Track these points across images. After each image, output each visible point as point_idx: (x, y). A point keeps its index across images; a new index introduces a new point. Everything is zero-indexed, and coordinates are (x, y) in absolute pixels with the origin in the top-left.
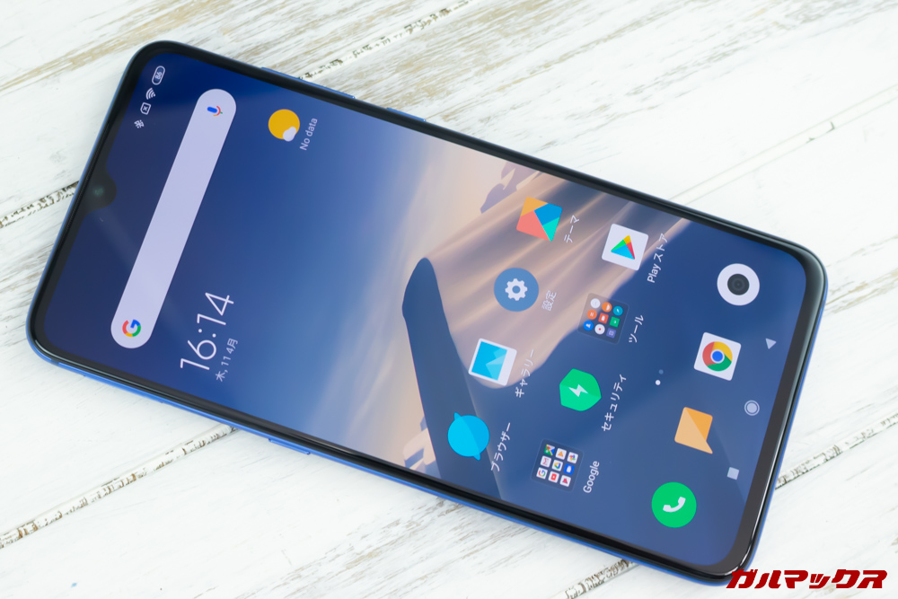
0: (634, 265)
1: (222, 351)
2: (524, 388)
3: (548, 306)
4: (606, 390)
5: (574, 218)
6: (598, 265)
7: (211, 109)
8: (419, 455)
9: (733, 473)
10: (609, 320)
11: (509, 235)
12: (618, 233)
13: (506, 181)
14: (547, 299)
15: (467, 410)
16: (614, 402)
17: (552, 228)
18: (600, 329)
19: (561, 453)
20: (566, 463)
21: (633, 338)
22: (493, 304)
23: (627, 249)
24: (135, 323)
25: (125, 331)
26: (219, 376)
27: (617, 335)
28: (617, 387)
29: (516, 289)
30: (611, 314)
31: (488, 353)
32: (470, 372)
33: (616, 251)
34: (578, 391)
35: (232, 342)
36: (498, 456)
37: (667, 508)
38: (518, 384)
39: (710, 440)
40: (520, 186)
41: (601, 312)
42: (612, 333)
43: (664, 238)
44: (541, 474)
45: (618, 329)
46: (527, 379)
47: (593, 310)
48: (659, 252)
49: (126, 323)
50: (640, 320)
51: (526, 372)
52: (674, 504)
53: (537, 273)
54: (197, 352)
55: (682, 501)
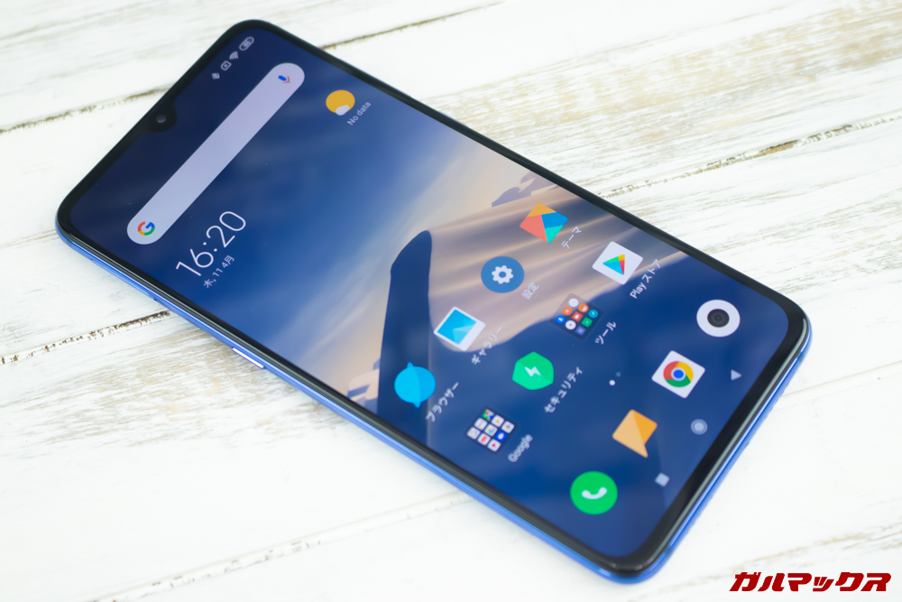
0: (622, 279)
1: (217, 263)
2: (481, 358)
3: (528, 295)
4: (559, 377)
5: (577, 229)
6: (588, 273)
7: (282, 78)
8: (363, 390)
9: (662, 480)
10: (582, 319)
11: (512, 229)
12: (614, 250)
13: (523, 186)
14: (529, 288)
15: (421, 362)
16: (564, 390)
17: (553, 232)
18: (570, 325)
19: (498, 420)
20: (500, 430)
21: (600, 340)
22: (477, 281)
23: (620, 265)
24: (151, 225)
25: (139, 229)
26: (207, 283)
27: (585, 334)
28: (571, 377)
29: (503, 275)
30: (585, 315)
31: (458, 320)
32: (436, 332)
33: (607, 264)
34: (532, 372)
35: (229, 259)
36: (437, 408)
37: (586, 494)
38: (477, 353)
39: (648, 445)
40: (534, 193)
41: (577, 310)
42: (581, 331)
43: (657, 263)
44: (473, 433)
45: (588, 329)
46: (487, 350)
47: (569, 307)
48: (649, 274)
49: (144, 223)
50: (612, 326)
51: (489, 344)
52: (594, 491)
53: (527, 266)
54: (196, 260)
55: (603, 492)
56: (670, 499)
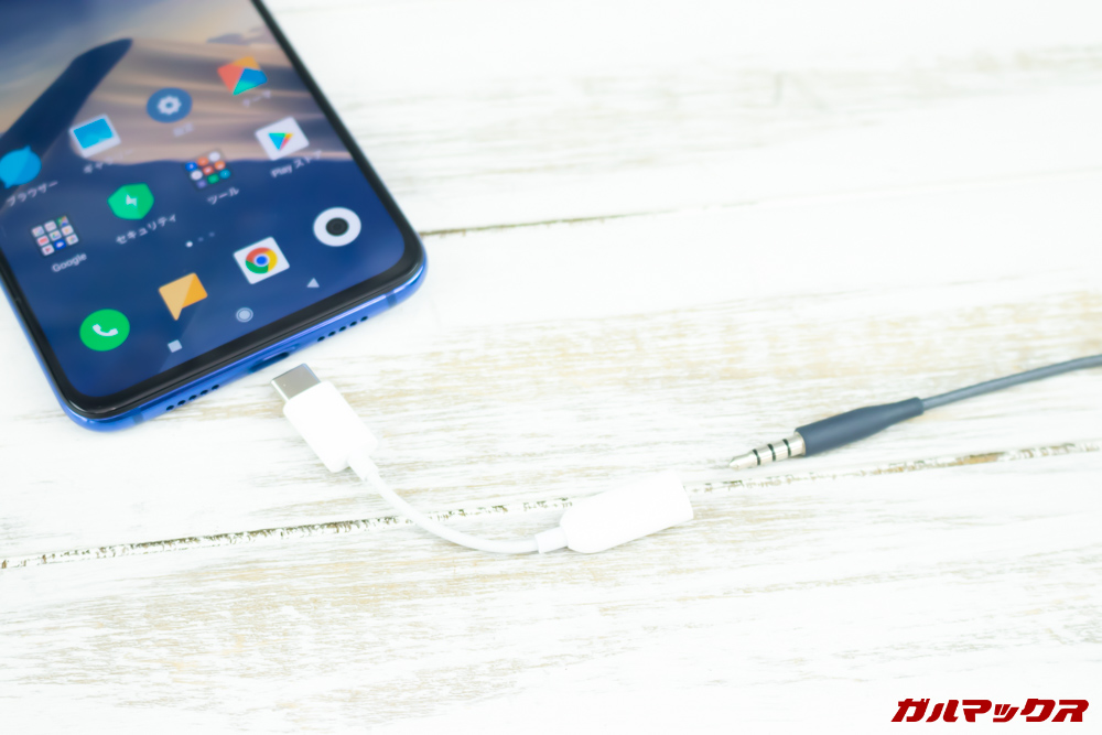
2: (95, 169)
3: (178, 132)
4: (151, 216)
5: (267, 93)
6: (248, 134)
9: (175, 346)
10: (211, 174)
11: (208, 70)
12: (289, 126)
13: (247, 36)
14: (184, 127)
15: (39, 150)
16: (147, 229)
17: (243, 87)
18: (196, 175)
19: (68, 230)
20: (63, 239)
21: (214, 199)
22: (142, 102)
23: (282, 142)
27: (204, 189)
28: (162, 221)
29: (169, 105)
30: (216, 172)
31: (100, 130)
32: (72, 131)
33: (271, 136)
34: (131, 201)
36: (23, 196)
37: (97, 328)
38: (94, 164)
39: (186, 311)
40: (253, 45)
41: (212, 165)
42: (202, 184)
43: (319, 154)
44: (37, 231)
45: (209, 186)
46: (105, 165)
47: (208, 159)
48: (303, 160)
50: (234, 192)
51: (110, 160)
52: (105, 329)
53: (197, 107)
55: (113, 332)
56: (168, 365)
